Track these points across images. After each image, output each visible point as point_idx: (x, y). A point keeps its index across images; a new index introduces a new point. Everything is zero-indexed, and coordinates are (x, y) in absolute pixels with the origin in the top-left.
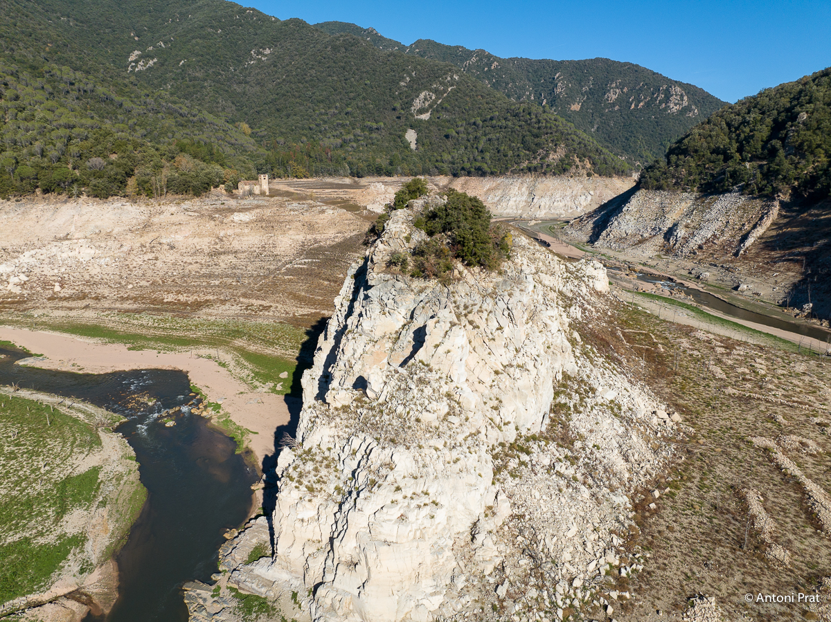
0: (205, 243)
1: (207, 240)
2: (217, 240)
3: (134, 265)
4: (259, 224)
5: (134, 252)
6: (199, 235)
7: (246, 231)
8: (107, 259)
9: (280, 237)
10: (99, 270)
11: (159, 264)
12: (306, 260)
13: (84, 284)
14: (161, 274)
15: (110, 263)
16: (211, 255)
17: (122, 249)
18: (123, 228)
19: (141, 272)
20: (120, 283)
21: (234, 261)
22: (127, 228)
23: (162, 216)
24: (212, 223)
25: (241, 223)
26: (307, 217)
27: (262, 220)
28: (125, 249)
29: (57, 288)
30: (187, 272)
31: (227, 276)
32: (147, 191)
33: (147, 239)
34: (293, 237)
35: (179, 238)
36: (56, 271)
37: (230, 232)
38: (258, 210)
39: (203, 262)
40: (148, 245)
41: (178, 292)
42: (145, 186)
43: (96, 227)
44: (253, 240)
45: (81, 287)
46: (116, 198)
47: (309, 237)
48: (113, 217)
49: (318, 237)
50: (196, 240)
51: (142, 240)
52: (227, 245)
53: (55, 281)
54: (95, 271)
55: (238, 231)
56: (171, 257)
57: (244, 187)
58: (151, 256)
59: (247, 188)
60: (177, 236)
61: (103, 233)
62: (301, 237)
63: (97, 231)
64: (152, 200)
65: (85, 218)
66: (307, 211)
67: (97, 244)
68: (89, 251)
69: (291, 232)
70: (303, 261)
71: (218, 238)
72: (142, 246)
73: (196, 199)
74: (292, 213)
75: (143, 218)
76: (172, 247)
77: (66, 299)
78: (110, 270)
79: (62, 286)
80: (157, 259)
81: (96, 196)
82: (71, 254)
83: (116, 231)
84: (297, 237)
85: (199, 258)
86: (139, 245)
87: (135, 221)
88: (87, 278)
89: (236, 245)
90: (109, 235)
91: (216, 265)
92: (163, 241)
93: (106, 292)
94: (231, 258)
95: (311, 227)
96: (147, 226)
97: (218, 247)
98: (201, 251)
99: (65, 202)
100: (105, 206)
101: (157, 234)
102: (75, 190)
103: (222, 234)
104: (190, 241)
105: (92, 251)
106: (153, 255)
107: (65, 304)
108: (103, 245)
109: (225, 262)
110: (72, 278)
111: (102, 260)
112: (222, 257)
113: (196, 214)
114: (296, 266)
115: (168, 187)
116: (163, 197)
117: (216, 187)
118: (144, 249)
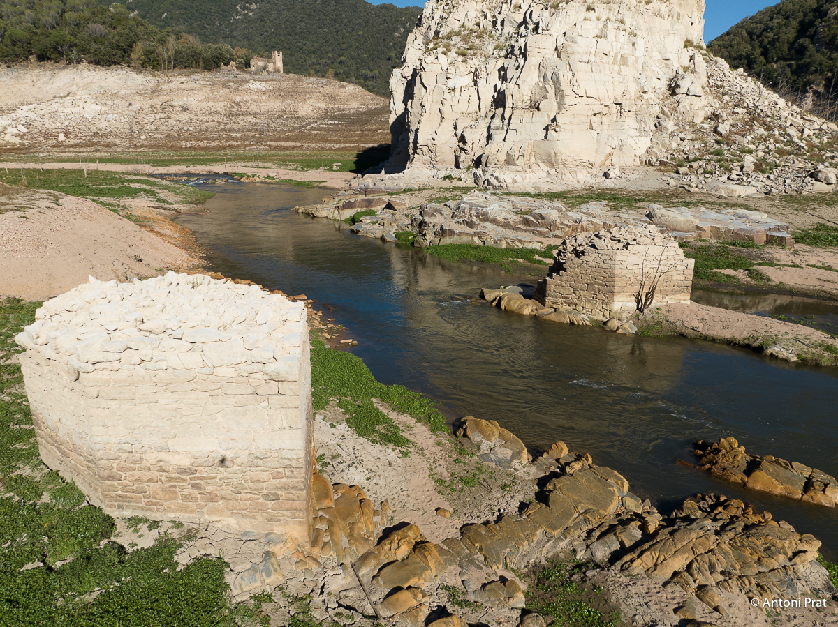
0: (221, 106)
1: (222, 104)
2: (233, 105)
3: (146, 121)
4: (277, 93)
5: (145, 112)
6: (213, 100)
7: (264, 97)
8: (115, 115)
9: (300, 104)
10: (106, 124)
11: (172, 122)
12: (332, 122)
13: (92, 136)
14: (176, 128)
15: (118, 119)
16: (228, 115)
17: (131, 108)
18: (129, 92)
19: (153, 128)
20: (131, 135)
21: (254, 120)
22: (135, 91)
23: (171, 84)
24: (227, 90)
25: (257, 91)
26: (327, 89)
27: (279, 90)
28: (135, 107)
29: (62, 137)
30: (204, 127)
31: (248, 130)
32: (151, 63)
33: (157, 101)
34: (314, 104)
35: (191, 101)
36: (58, 124)
37: (246, 98)
38: (275, 82)
39: (220, 120)
40: (158, 106)
41: (197, 140)
42: (151, 57)
43: (101, 87)
44: (274, 105)
45: (88, 138)
46: (119, 66)
47: (331, 106)
48: (118, 81)
49: (341, 106)
50: (210, 104)
51: (152, 102)
52: (244, 109)
53: (58, 133)
54: (103, 125)
55: (255, 97)
56: (184, 117)
57: (257, 63)
58: (163, 115)
59: (261, 64)
60: (190, 99)
61: (109, 93)
62: (323, 105)
63: (102, 91)
64: (159, 73)
65: (86, 81)
66: (325, 85)
67: (103, 102)
68: (94, 106)
69: (311, 100)
70: (328, 122)
71: (234, 102)
72: (152, 107)
73: (206, 73)
74: (311, 86)
75: (151, 85)
76: (185, 109)
77: (72, 146)
78: (120, 125)
79: (67, 136)
80: (169, 118)
81: (97, 63)
82: (74, 110)
83: (122, 92)
84: (319, 105)
85: (216, 118)
86: (149, 106)
87: (142, 87)
88: (95, 130)
89: (254, 108)
90: (115, 95)
91: (235, 123)
92: (175, 103)
93: (117, 141)
94: (250, 118)
95: (332, 98)
96: (155, 92)
97: (235, 110)
98: (218, 113)
99: (64, 68)
100: (109, 72)
101: (168, 98)
102: (74, 55)
103: (238, 99)
104: (204, 104)
105: (99, 107)
106: (166, 115)
107: (71, 149)
108: (109, 103)
109: (242, 122)
110: (78, 130)
111: (110, 116)
112: (241, 117)
113: (208, 83)
114: (321, 126)
115: (175, 60)
116: (170, 71)
117: (226, 64)
118: (155, 110)
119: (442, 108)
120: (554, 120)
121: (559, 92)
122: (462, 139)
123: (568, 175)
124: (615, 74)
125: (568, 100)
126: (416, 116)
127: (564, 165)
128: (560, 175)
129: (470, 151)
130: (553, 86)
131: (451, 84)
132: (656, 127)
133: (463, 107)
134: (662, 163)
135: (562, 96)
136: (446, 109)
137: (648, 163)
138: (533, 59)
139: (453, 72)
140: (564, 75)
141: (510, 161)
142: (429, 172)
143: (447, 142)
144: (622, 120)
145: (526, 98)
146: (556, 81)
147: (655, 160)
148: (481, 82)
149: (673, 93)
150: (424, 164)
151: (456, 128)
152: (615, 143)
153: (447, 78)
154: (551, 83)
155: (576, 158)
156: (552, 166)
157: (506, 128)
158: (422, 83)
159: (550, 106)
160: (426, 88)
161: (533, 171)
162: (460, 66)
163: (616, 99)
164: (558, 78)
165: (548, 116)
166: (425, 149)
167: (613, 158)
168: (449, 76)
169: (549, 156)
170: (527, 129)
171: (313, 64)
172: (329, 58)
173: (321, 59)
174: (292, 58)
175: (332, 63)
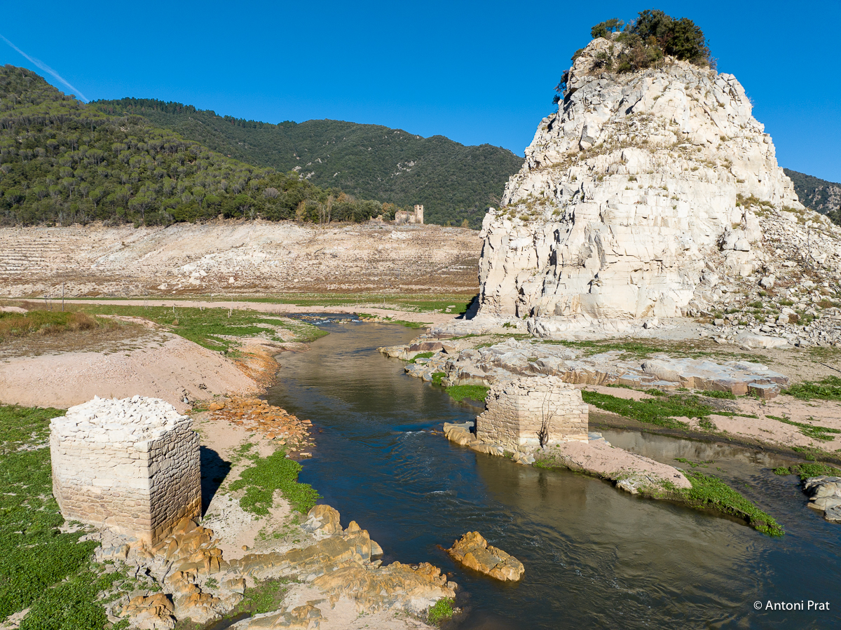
0: (365, 254)
1: (366, 252)
2: (376, 252)
3: (300, 266)
4: (415, 242)
5: (301, 259)
6: (359, 248)
7: (403, 245)
8: (276, 262)
9: (435, 251)
10: (268, 269)
11: (322, 267)
12: (462, 267)
13: (255, 279)
14: (324, 273)
15: (278, 265)
16: (370, 261)
17: (290, 255)
18: (291, 242)
19: (306, 272)
20: (287, 278)
21: (392, 266)
22: (295, 242)
23: (326, 235)
24: (372, 239)
25: (398, 240)
26: (461, 237)
27: (417, 239)
28: (293, 255)
29: (232, 280)
30: (348, 272)
31: (385, 275)
32: (312, 217)
33: (312, 250)
34: (447, 251)
35: (340, 249)
36: (231, 269)
37: (388, 246)
38: (414, 232)
39: (363, 266)
40: (312, 254)
41: (340, 284)
42: (312, 212)
43: (268, 238)
44: (411, 252)
45: (252, 280)
46: (286, 221)
47: (463, 252)
48: (283, 233)
49: (472, 252)
50: (356, 252)
51: (308, 251)
52: (385, 255)
53: (229, 276)
54: (265, 270)
55: (395, 245)
56: (333, 263)
57: (401, 216)
58: (315, 262)
59: (404, 216)
60: (340, 248)
61: (274, 243)
62: (455, 252)
63: (269, 242)
64: (317, 226)
65: (259, 233)
66: (460, 233)
67: (268, 251)
68: (261, 254)
69: (445, 247)
70: (458, 267)
71: (377, 250)
72: (307, 254)
73: (357, 225)
74: (446, 234)
75: (309, 236)
76: (335, 256)
77: (238, 288)
78: (278, 270)
79: (236, 280)
80: (320, 264)
81: (269, 219)
82: (245, 258)
83: (285, 242)
84: (452, 251)
85: (359, 264)
86: (305, 253)
87: (301, 238)
88: (259, 274)
89: (393, 255)
90: (279, 245)
91: (375, 268)
92: (327, 251)
93: (275, 284)
94: (390, 264)
95: (465, 245)
96: (311, 242)
97: (377, 257)
98: (362, 259)
99: (242, 224)
100: (277, 226)
101: (322, 246)
102: (251, 214)
103: (380, 247)
104: (351, 252)
105: (264, 255)
106: (318, 261)
107: (237, 290)
108: (273, 251)
109: (382, 267)
110: (245, 274)
111: (272, 262)
112: (381, 263)
113: (357, 234)
114: (451, 270)
115: (332, 215)
116: (327, 224)
117: (374, 217)
118: (310, 257)
119: (506, 265)
120: (596, 276)
121: (601, 251)
122: (521, 292)
123: (609, 325)
124: (655, 235)
125: (609, 259)
126: (485, 272)
127: (606, 315)
128: (601, 325)
129: (527, 302)
130: (596, 247)
131: (513, 244)
132: (701, 281)
133: (525, 264)
134: (703, 314)
135: (603, 255)
136: (508, 266)
137: (690, 315)
138: (581, 223)
139: (515, 234)
140: (606, 237)
141: (557, 312)
142: (494, 320)
143: (509, 293)
144: (663, 275)
145: (574, 257)
146: (599, 243)
147: (696, 312)
148: (539, 243)
149: (722, 249)
150: (490, 312)
151: (517, 282)
152: (656, 295)
153: (510, 240)
154: (594, 244)
155: (617, 310)
156: (595, 316)
157: (557, 282)
158: (490, 244)
159: (593, 263)
160: (493, 248)
161: (577, 321)
162: (521, 230)
163: (656, 256)
164: (600, 240)
165: (593, 273)
166: (491, 299)
167: (654, 309)
168: (511, 238)
169: (593, 307)
170: (575, 283)
171: (461, 212)
172: (476, 206)
173: (469, 207)
174: (443, 207)
175: (479, 210)
